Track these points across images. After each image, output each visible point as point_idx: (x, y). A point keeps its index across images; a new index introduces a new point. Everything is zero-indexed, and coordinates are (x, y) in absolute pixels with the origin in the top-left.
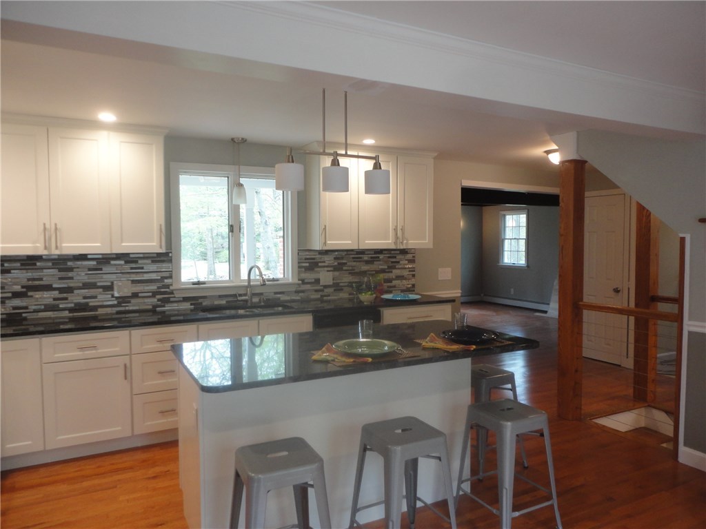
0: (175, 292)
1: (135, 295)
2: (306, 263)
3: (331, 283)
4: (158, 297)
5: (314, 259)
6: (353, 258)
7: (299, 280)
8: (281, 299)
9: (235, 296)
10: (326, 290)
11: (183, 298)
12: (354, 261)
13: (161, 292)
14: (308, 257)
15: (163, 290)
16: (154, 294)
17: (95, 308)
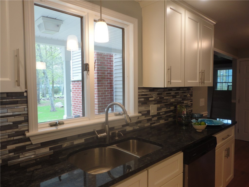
0: (31, 139)
2: (143, 98)
3: (156, 114)
4: (10, 147)
5: (146, 95)
6: (167, 94)
7: (139, 112)
8: (127, 130)
9: (93, 133)
10: (153, 119)
11: (41, 143)
12: (167, 96)
13: (13, 140)
14: (143, 93)
15: (15, 138)
16: (4, 144)
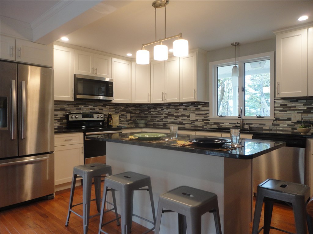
0: (210, 120)
1: (197, 120)
2: (281, 107)
5: (286, 105)
7: (274, 117)
11: (214, 123)
14: (282, 104)
15: (206, 119)
16: (203, 120)
17: (184, 124)
